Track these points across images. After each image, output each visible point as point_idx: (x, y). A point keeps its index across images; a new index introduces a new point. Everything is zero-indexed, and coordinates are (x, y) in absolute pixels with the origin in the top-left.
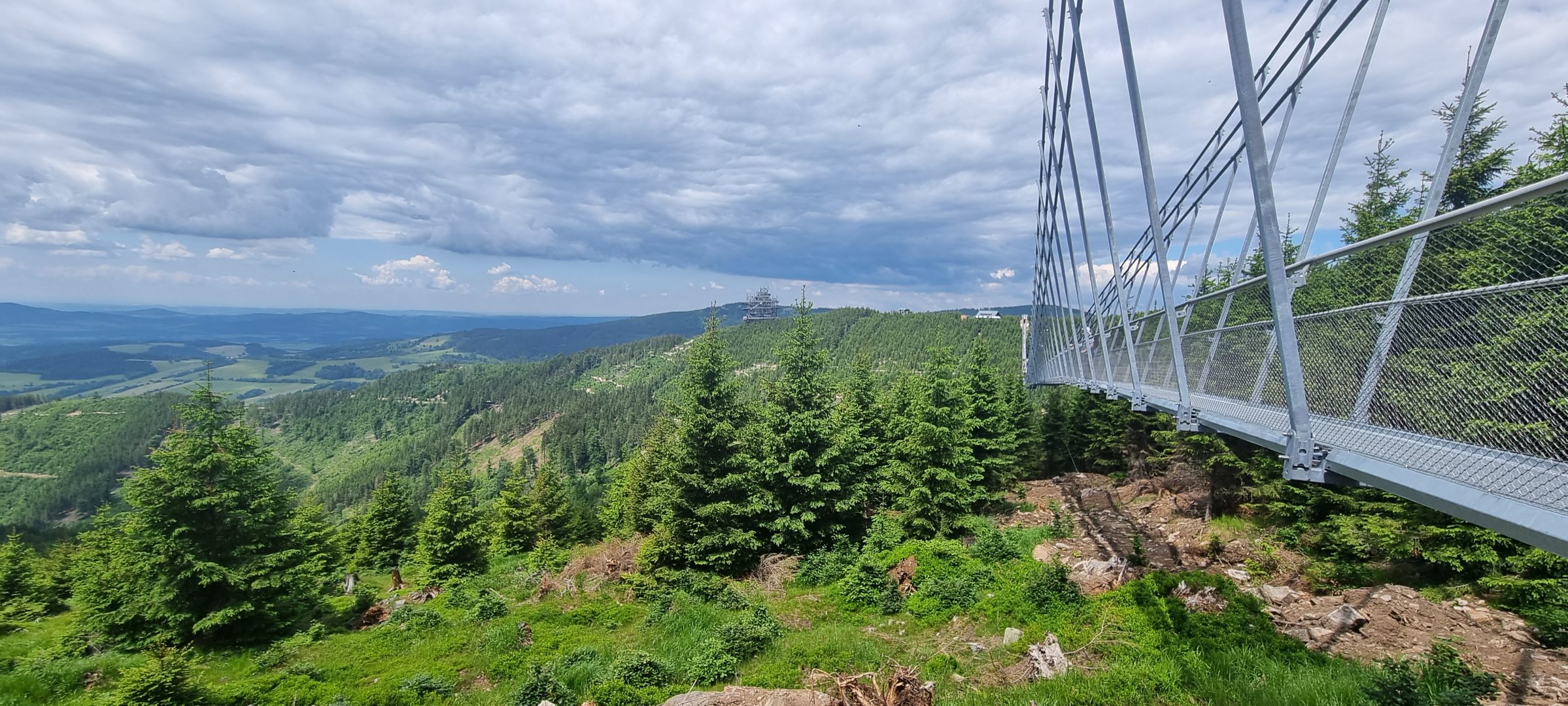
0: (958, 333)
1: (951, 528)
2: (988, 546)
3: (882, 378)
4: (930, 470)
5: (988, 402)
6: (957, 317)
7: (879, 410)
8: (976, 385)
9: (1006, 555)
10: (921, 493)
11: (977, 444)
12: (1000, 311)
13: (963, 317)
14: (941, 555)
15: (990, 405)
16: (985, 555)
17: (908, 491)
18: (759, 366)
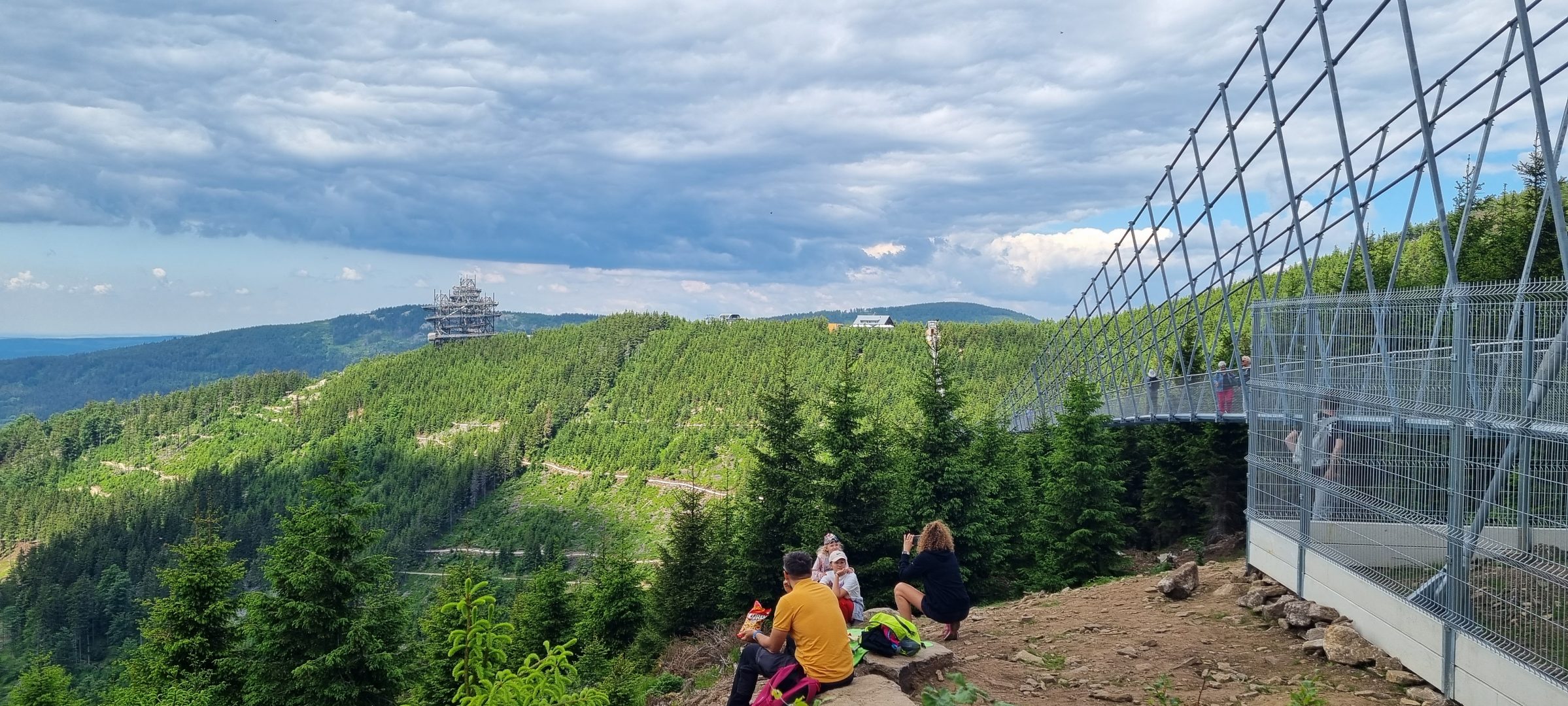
0: (826, 355)
6: (821, 327)
12: (892, 314)
13: (832, 327)
18: (464, 426)
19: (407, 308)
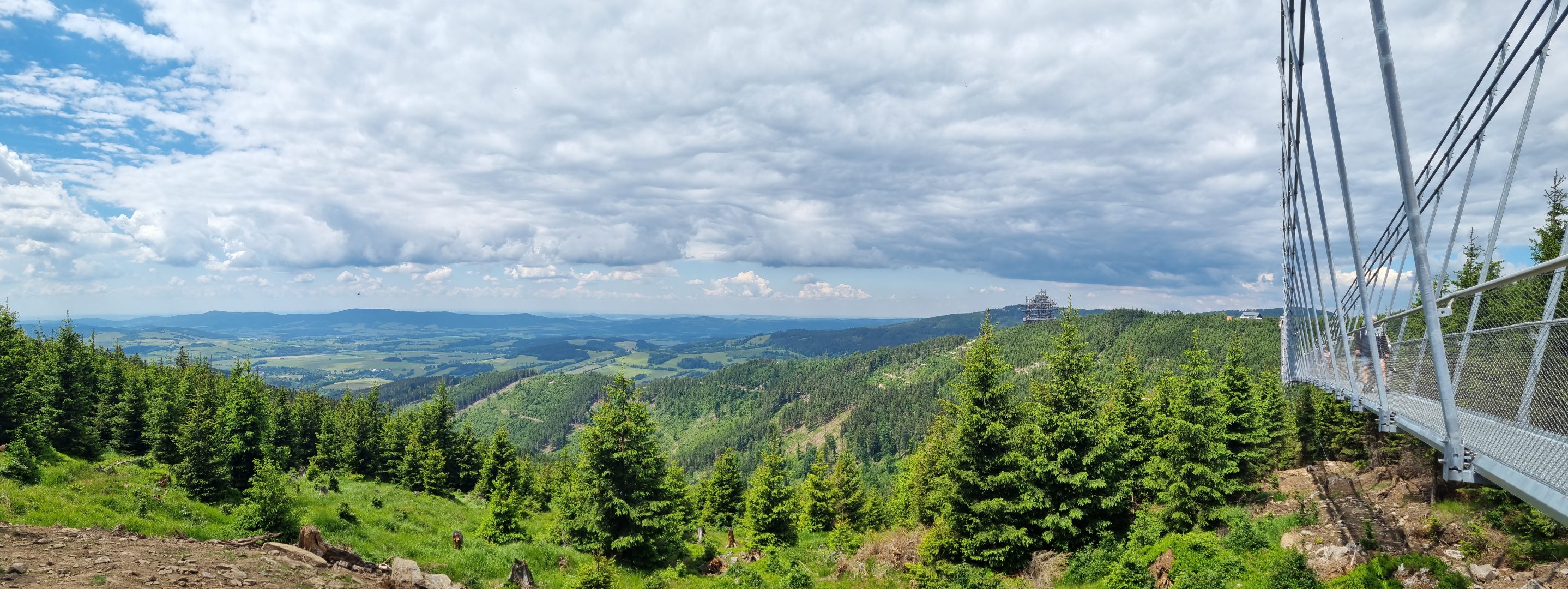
0: (1225, 333)
1: (1207, 520)
2: (1240, 537)
3: (1156, 375)
4: (1187, 466)
5: (1242, 400)
6: (1223, 318)
7: (1145, 409)
8: (1231, 384)
9: (1256, 545)
10: (1179, 487)
11: (1233, 438)
12: (1261, 313)
13: (1229, 318)
14: (1196, 548)
15: (1244, 402)
16: (1236, 545)
17: (1168, 486)
18: (1038, 365)
19: (1018, 306)
